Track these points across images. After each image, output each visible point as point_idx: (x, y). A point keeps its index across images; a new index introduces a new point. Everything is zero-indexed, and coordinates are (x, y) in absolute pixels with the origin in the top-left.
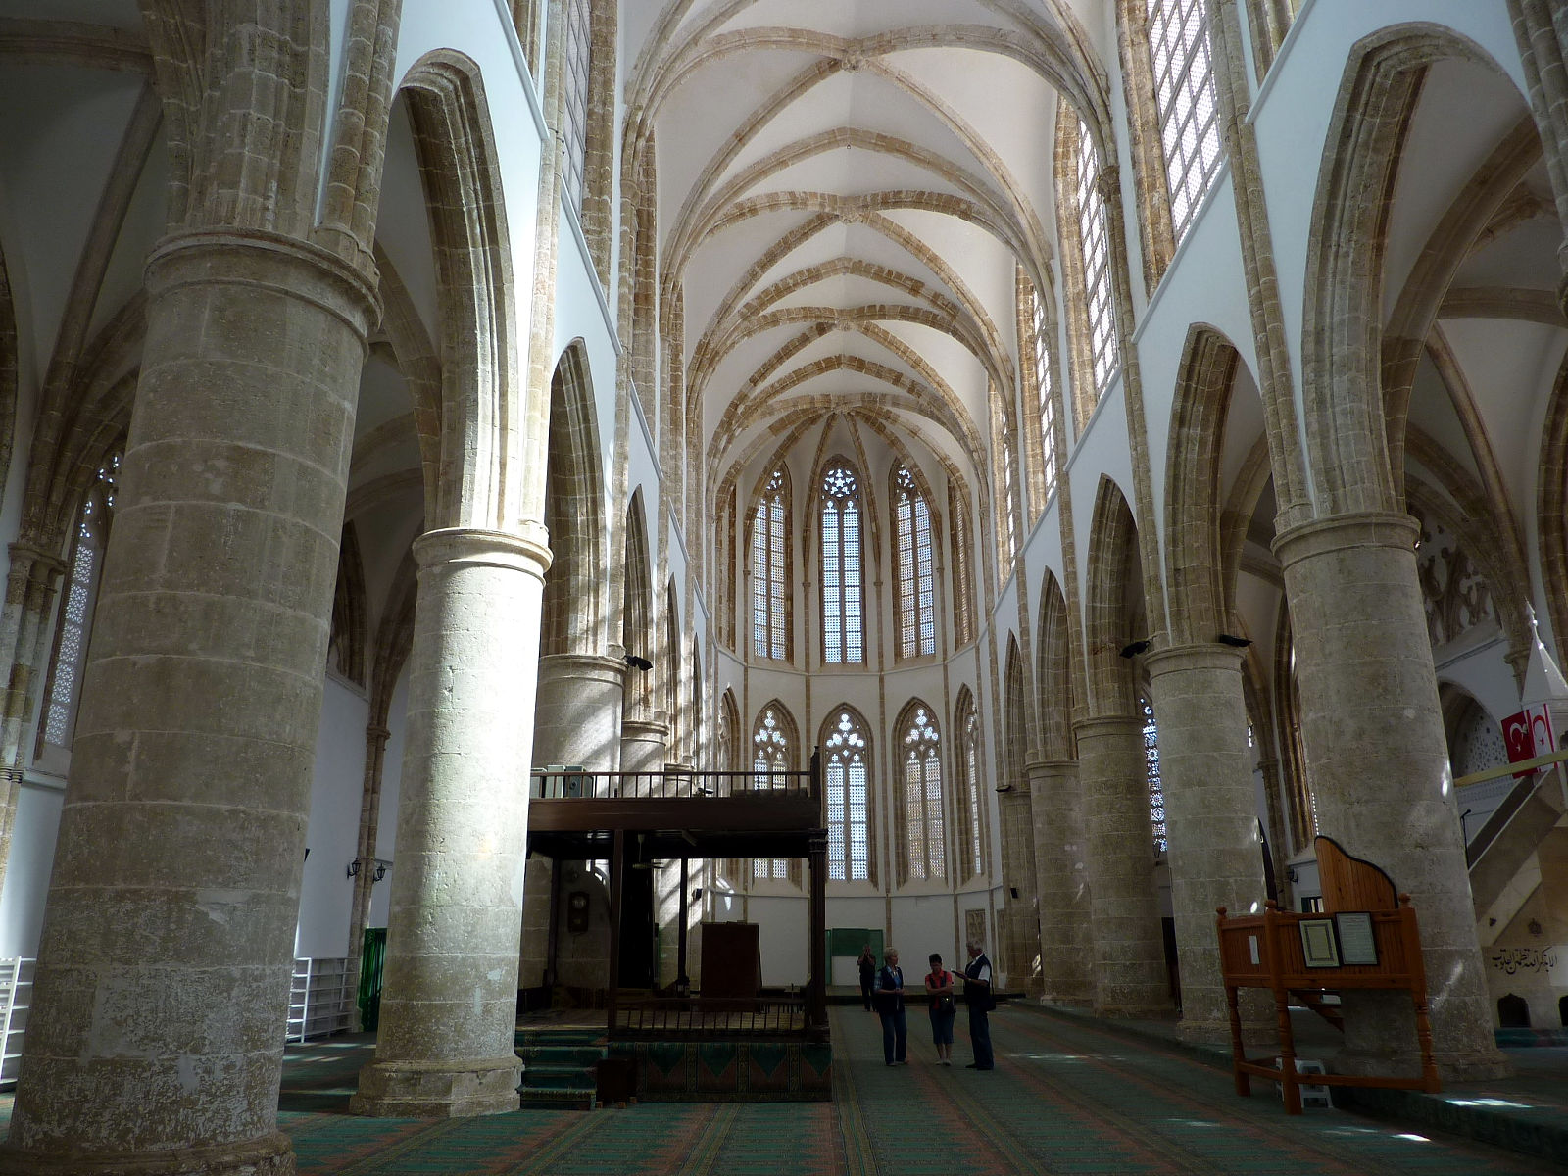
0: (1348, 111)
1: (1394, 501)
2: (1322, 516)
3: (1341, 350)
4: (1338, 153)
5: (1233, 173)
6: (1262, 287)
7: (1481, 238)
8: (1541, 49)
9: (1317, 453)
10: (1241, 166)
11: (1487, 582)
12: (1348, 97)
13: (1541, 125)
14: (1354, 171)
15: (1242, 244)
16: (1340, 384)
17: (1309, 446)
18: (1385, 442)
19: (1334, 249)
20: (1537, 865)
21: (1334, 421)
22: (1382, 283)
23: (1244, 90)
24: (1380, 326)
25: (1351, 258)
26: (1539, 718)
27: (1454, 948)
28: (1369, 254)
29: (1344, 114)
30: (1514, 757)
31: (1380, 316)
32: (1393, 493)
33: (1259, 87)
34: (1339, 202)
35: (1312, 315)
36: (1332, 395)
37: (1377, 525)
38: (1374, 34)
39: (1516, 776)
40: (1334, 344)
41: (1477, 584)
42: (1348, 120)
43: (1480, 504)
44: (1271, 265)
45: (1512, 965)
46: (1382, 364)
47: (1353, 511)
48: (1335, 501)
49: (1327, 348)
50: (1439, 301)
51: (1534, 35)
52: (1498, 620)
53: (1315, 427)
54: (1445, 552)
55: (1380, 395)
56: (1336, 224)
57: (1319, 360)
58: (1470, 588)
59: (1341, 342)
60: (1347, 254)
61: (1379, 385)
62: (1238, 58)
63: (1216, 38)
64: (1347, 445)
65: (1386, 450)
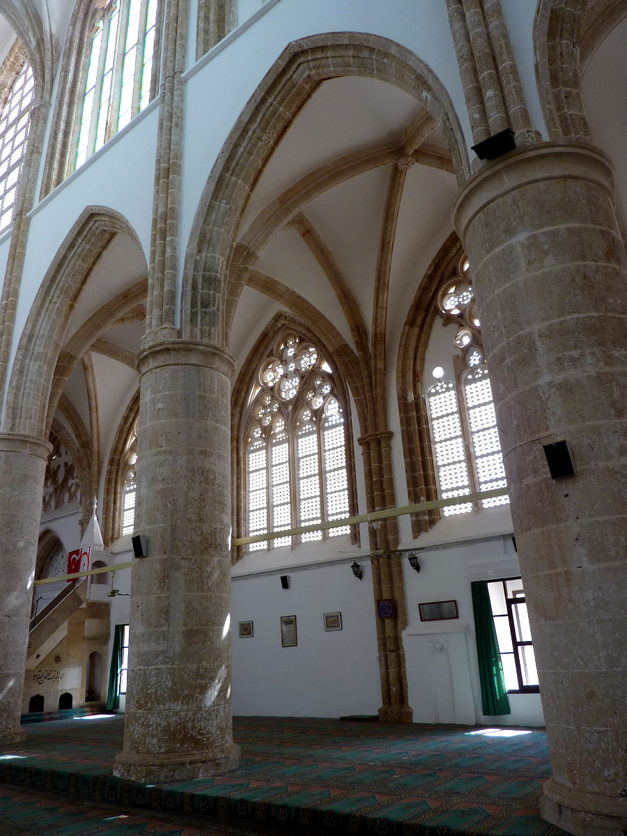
0: (76, 235)
1: (44, 433)
2: (5, 431)
3: (39, 349)
4: (65, 253)
5: (12, 238)
6: (9, 302)
7: (118, 321)
8: (159, 249)
9: (12, 397)
10: (18, 237)
11: (81, 483)
12: (78, 229)
13: (150, 281)
14: (71, 265)
15: (6, 276)
16: (33, 366)
17: (8, 393)
18: (48, 402)
19: (50, 298)
20: (67, 626)
21: (25, 384)
22: (68, 325)
23: (31, 201)
24: (61, 344)
25: (57, 305)
26: (86, 553)
27: (11, 672)
28: (66, 308)
29: (74, 236)
30: (70, 571)
31: (63, 339)
32: (44, 428)
33: (39, 201)
34: (60, 276)
35: (30, 326)
36: (28, 370)
37: (32, 443)
38: (98, 206)
39: (68, 581)
40: (37, 344)
41: (76, 483)
42: (75, 239)
43: (86, 445)
44: (17, 292)
45: (42, 679)
46: (58, 362)
47: (22, 432)
48: (13, 425)
49: (32, 345)
50: (92, 341)
51: (158, 242)
52: (81, 502)
53: (14, 384)
54: (66, 464)
55: (52, 378)
56: (55, 287)
57: (27, 350)
58: (72, 484)
59: (40, 345)
60: (56, 303)
61: (53, 373)
62: (33, 183)
63: (26, 166)
64: (28, 397)
65: (47, 407)
